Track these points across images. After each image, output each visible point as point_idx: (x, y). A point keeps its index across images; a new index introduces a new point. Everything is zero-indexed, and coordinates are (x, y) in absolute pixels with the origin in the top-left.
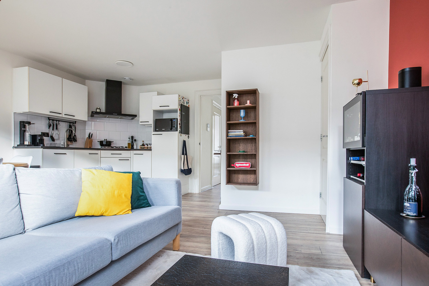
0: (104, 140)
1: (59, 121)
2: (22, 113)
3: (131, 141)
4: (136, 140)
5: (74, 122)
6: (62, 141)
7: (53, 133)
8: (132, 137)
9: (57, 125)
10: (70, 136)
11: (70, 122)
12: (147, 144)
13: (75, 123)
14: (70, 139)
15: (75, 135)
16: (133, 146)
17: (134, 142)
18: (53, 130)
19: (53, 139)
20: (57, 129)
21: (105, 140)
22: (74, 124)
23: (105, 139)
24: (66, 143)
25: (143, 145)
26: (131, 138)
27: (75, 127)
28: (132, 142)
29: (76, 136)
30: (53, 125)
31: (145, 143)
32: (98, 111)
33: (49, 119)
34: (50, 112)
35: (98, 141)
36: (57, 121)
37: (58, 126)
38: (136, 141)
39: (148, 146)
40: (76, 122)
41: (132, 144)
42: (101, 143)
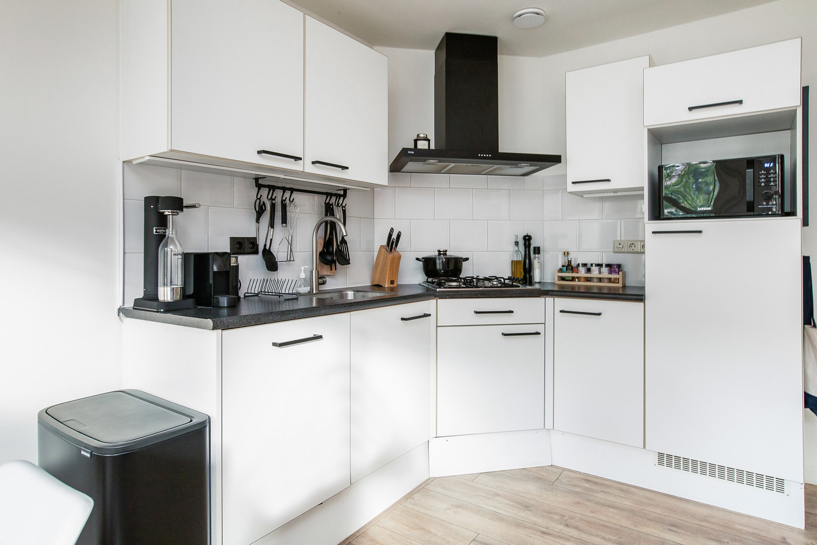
0: (437, 253)
1: (292, 190)
2: (147, 158)
3: (523, 253)
4: (539, 248)
5: (342, 193)
6: (303, 268)
7: (271, 240)
8: (527, 239)
9: (284, 207)
10: (328, 243)
11: (327, 194)
12: (585, 265)
13: (344, 196)
14: (329, 258)
15: (344, 241)
16: (528, 269)
17: (532, 255)
18: (272, 225)
19: (271, 264)
20: (286, 223)
21: (440, 254)
22: (342, 198)
23: (439, 251)
24: (314, 271)
25: (569, 267)
26: (521, 242)
27: (344, 212)
28: (527, 256)
29: (346, 243)
30: (273, 206)
31: (578, 258)
32: (422, 145)
33: (258, 183)
34: (259, 152)
35: (418, 259)
36: (284, 189)
37: (288, 209)
38: (539, 253)
39: (589, 270)
40: (345, 190)
41: (527, 261)
42: (429, 265)
